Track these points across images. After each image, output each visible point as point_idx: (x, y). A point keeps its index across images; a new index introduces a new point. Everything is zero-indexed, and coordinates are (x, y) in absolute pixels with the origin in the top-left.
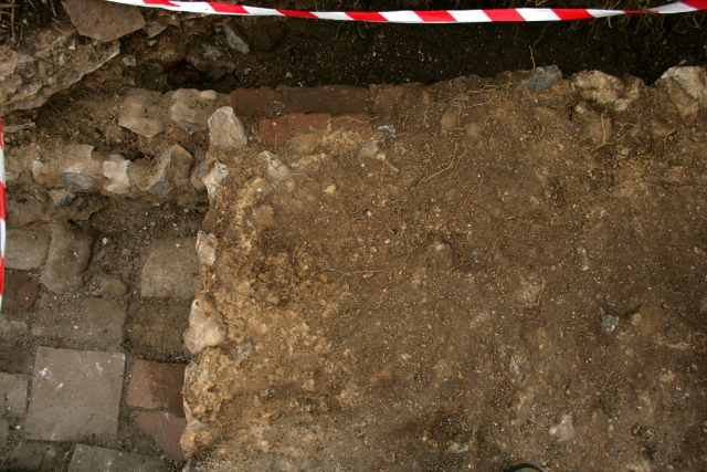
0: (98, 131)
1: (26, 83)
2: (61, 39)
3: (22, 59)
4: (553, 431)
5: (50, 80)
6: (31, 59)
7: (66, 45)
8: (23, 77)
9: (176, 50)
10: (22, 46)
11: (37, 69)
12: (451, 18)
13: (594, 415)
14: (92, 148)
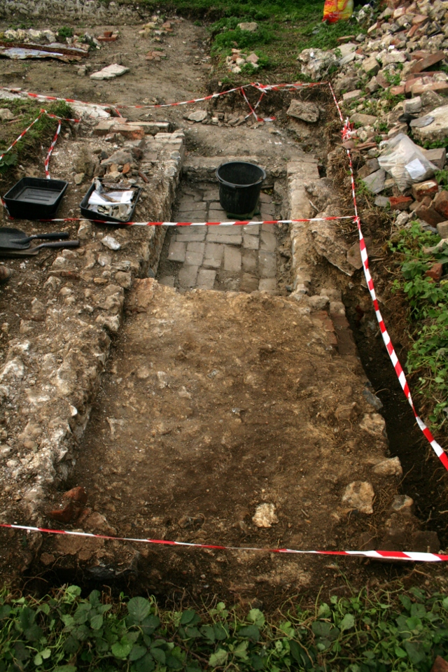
0: (319, 285)
1: (324, 243)
2: (343, 247)
3: (332, 239)
4: (184, 388)
5: (328, 252)
6: (332, 241)
7: (342, 250)
8: (326, 241)
9: (365, 306)
10: (337, 238)
11: (330, 245)
12: (391, 353)
13: (190, 409)
14: (310, 281)
